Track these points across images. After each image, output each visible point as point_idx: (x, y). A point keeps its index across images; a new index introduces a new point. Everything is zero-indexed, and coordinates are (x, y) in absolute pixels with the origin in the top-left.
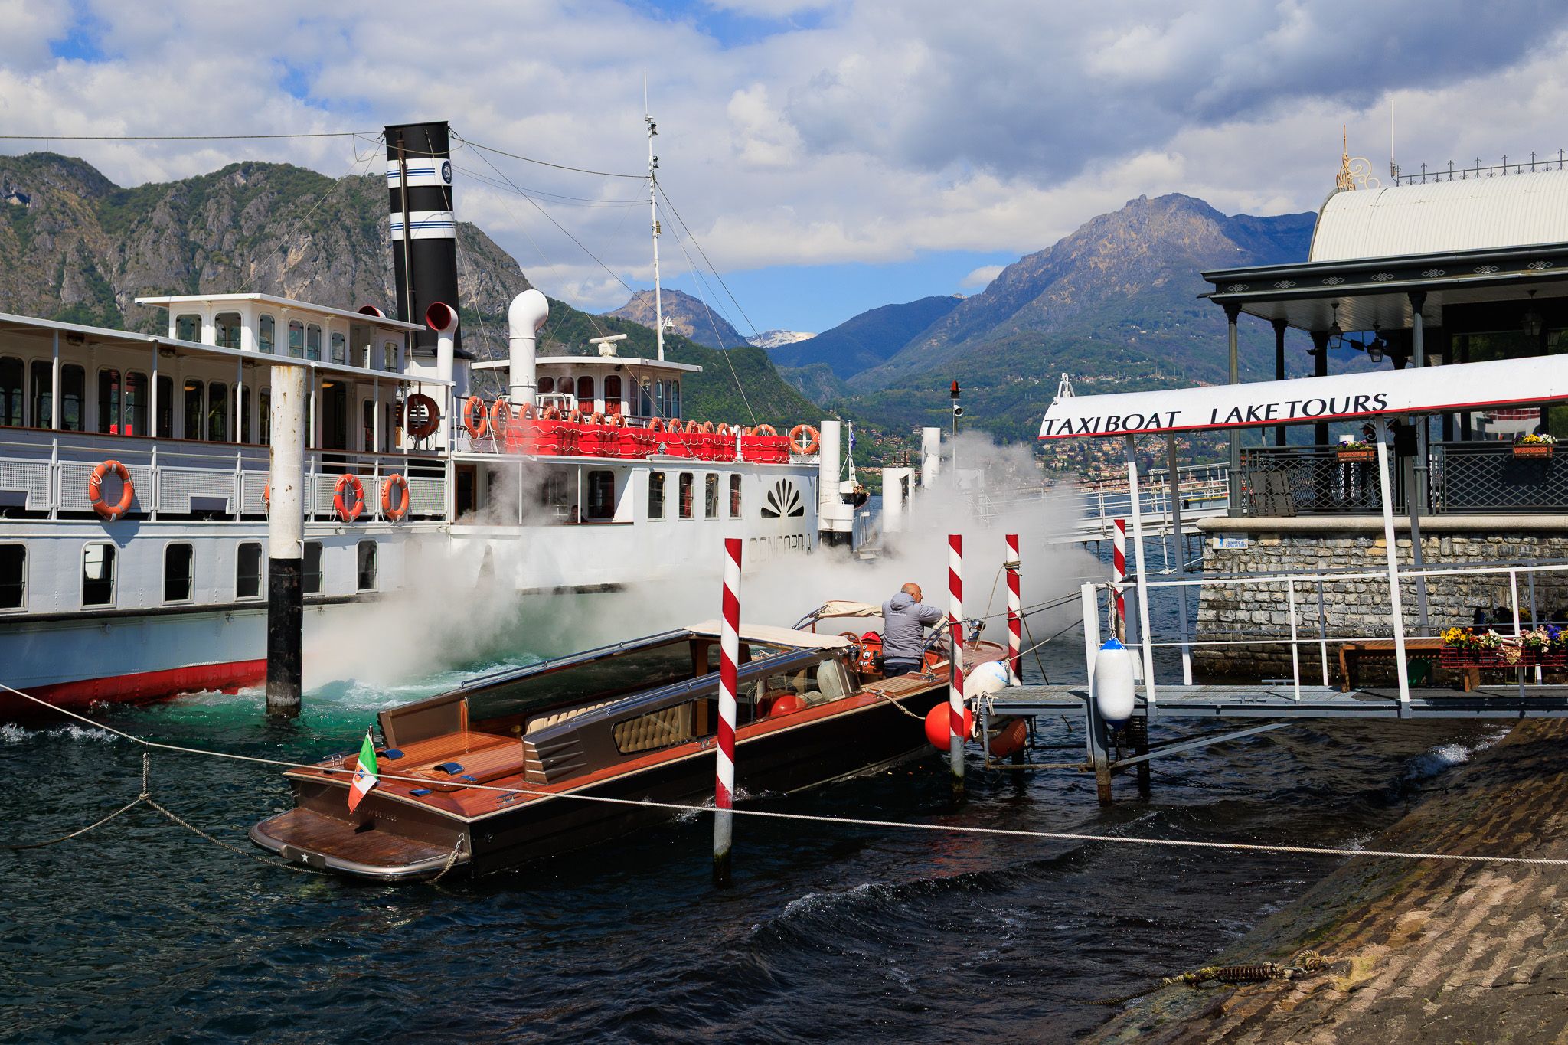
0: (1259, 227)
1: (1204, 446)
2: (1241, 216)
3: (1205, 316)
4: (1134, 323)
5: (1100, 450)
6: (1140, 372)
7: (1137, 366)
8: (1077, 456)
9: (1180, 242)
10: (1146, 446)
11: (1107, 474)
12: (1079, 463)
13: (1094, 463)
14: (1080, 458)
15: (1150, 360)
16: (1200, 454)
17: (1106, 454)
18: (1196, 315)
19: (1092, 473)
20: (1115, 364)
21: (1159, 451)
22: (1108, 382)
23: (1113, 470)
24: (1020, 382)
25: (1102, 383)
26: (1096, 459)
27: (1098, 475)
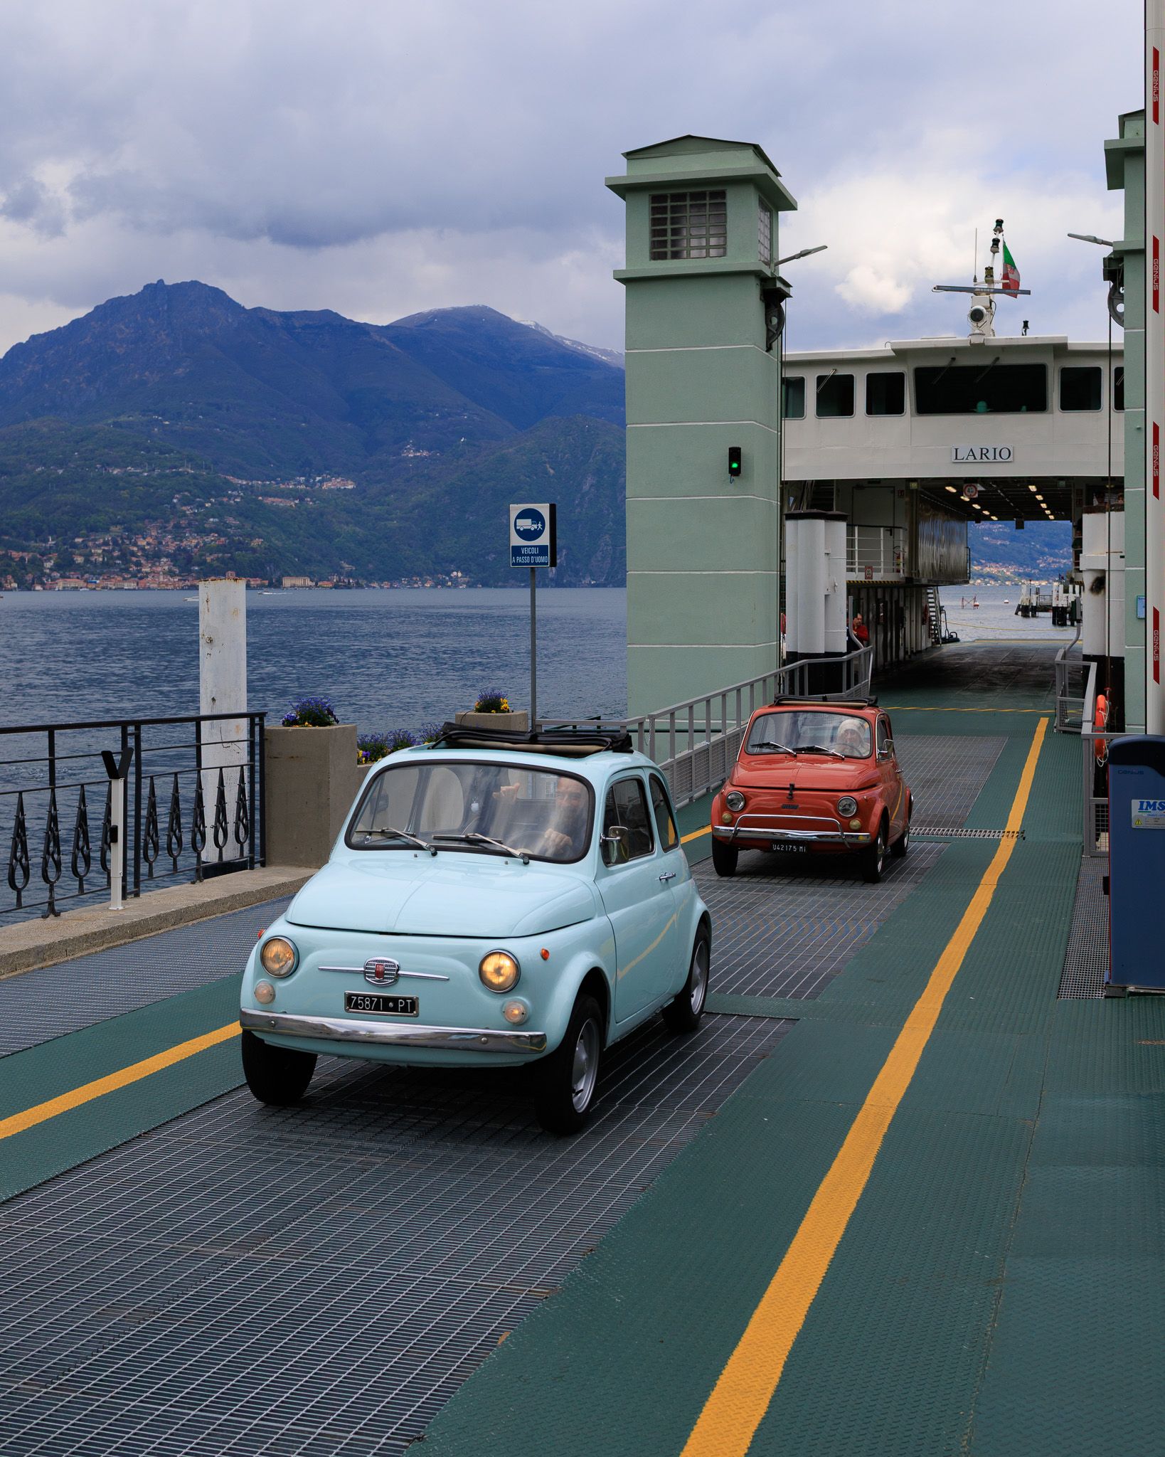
0: (278, 322)
1: (240, 542)
2: (260, 308)
3: (228, 409)
4: (157, 413)
5: (135, 544)
6: (169, 464)
7: (166, 458)
8: (113, 550)
9: (201, 331)
10: (182, 541)
11: (148, 570)
12: (118, 558)
13: (134, 559)
14: (116, 554)
15: (178, 452)
16: (238, 550)
17: (142, 549)
18: (219, 407)
19: (133, 568)
20: (143, 456)
21: (196, 547)
22: (137, 475)
23: (153, 565)
24: (43, 472)
25: (130, 475)
26: (133, 554)
27: (139, 571)
